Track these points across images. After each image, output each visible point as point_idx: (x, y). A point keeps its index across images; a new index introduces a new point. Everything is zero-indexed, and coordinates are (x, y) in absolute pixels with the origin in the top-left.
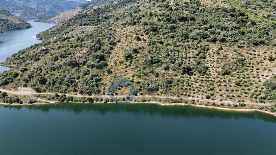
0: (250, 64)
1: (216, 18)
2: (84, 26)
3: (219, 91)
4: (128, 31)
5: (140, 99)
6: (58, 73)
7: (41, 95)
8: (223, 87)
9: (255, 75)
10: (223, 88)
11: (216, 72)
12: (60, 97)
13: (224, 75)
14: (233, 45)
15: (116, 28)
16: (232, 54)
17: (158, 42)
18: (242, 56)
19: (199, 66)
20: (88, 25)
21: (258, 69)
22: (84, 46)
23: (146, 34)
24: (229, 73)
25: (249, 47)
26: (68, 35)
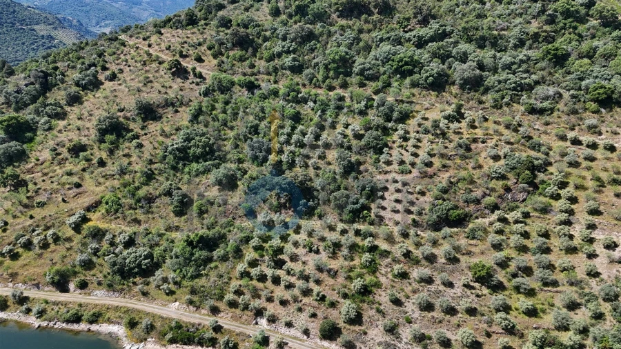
0: (563, 185)
5: (62, 310)
8: (416, 286)
9: (577, 242)
10: (414, 292)
11: (409, 212)
13: (436, 227)
14: (508, 104)
16: (496, 138)
17: (240, 84)
18: (536, 147)
21: (595, 212)
23: (215, 56)
24: (461, 221)
25: (575, 112)
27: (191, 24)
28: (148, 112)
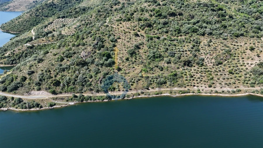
0: (236, 54)
1: (200, 12)
3: (217, 80)
4: (125, 27)
5: (153, 93)
6: (69, 73)
7: (59, 97)
8: (220, 76)
9: (242, 64)
10: (220, 77)
11: (211, 63)
12: (78, 98)
13: (218, 65)
14: (219, 38)
15: (112, 25)
16: (220, 46)
17: (155, 37)
18: (228, 47)
19: (196, 58)
20: (67, 17)
21: (243, 58)
22: (87, 44)
23: (143, 30)
24: (221, 64)
25: (232, 39)
26: (48, 29)
27: (129, 20)
28: (138, 47)
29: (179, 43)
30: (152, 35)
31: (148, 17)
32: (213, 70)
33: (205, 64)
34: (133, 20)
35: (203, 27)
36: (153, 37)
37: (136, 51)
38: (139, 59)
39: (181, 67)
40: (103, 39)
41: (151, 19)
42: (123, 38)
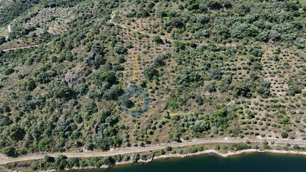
1: (258, 2)
2: (52, 7)
3: (296, 124)
4: (140, 27)
5: (188, 149)
6: (42, 113)
7: (19, 162)
8: (300, 116)
11: (283, 91)
12: (56, 162)
13: (293, 94)
15: (119, 23)
17: (188, 45)
19: (256, 82)
20: (58, 6)
22: (76, 59)
23: (169, 32)
24: (300, 92)
26: (30, 23)
27: (147, 15)
28: (161, 63)
29: (227, 55)
30: (183, 42)
31: (176, 10)
32: (287, 104)
33: (272, 93)
34: (154, 15)
35: (265, 27)
36: (185, 44)
37: (157, 70)
38: (164, 83)
39: (232, 98)
40: (104, 48)
41: (183, 14)
42: (138, 46)
